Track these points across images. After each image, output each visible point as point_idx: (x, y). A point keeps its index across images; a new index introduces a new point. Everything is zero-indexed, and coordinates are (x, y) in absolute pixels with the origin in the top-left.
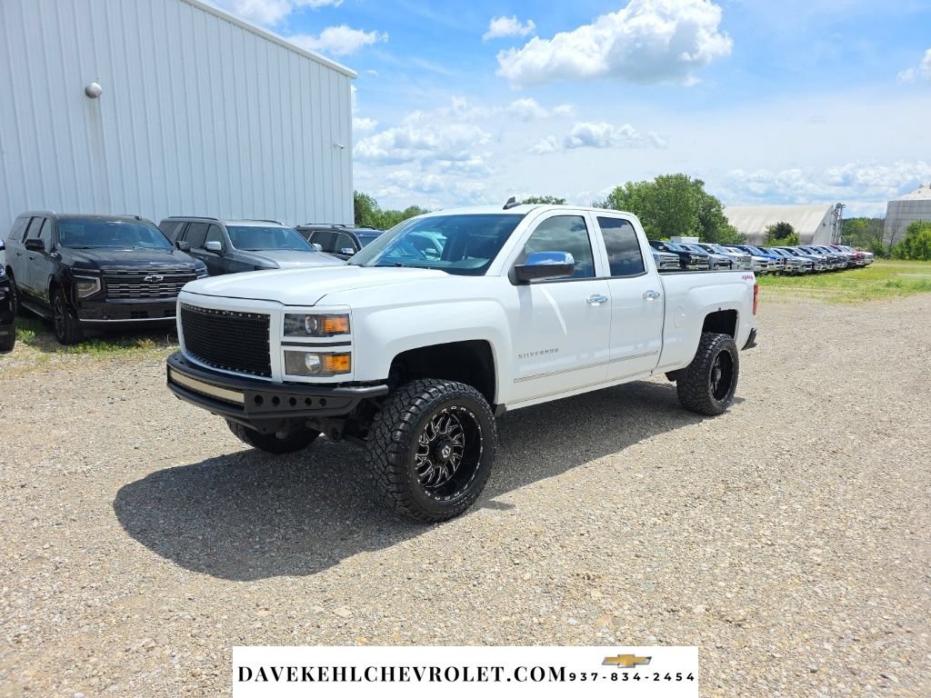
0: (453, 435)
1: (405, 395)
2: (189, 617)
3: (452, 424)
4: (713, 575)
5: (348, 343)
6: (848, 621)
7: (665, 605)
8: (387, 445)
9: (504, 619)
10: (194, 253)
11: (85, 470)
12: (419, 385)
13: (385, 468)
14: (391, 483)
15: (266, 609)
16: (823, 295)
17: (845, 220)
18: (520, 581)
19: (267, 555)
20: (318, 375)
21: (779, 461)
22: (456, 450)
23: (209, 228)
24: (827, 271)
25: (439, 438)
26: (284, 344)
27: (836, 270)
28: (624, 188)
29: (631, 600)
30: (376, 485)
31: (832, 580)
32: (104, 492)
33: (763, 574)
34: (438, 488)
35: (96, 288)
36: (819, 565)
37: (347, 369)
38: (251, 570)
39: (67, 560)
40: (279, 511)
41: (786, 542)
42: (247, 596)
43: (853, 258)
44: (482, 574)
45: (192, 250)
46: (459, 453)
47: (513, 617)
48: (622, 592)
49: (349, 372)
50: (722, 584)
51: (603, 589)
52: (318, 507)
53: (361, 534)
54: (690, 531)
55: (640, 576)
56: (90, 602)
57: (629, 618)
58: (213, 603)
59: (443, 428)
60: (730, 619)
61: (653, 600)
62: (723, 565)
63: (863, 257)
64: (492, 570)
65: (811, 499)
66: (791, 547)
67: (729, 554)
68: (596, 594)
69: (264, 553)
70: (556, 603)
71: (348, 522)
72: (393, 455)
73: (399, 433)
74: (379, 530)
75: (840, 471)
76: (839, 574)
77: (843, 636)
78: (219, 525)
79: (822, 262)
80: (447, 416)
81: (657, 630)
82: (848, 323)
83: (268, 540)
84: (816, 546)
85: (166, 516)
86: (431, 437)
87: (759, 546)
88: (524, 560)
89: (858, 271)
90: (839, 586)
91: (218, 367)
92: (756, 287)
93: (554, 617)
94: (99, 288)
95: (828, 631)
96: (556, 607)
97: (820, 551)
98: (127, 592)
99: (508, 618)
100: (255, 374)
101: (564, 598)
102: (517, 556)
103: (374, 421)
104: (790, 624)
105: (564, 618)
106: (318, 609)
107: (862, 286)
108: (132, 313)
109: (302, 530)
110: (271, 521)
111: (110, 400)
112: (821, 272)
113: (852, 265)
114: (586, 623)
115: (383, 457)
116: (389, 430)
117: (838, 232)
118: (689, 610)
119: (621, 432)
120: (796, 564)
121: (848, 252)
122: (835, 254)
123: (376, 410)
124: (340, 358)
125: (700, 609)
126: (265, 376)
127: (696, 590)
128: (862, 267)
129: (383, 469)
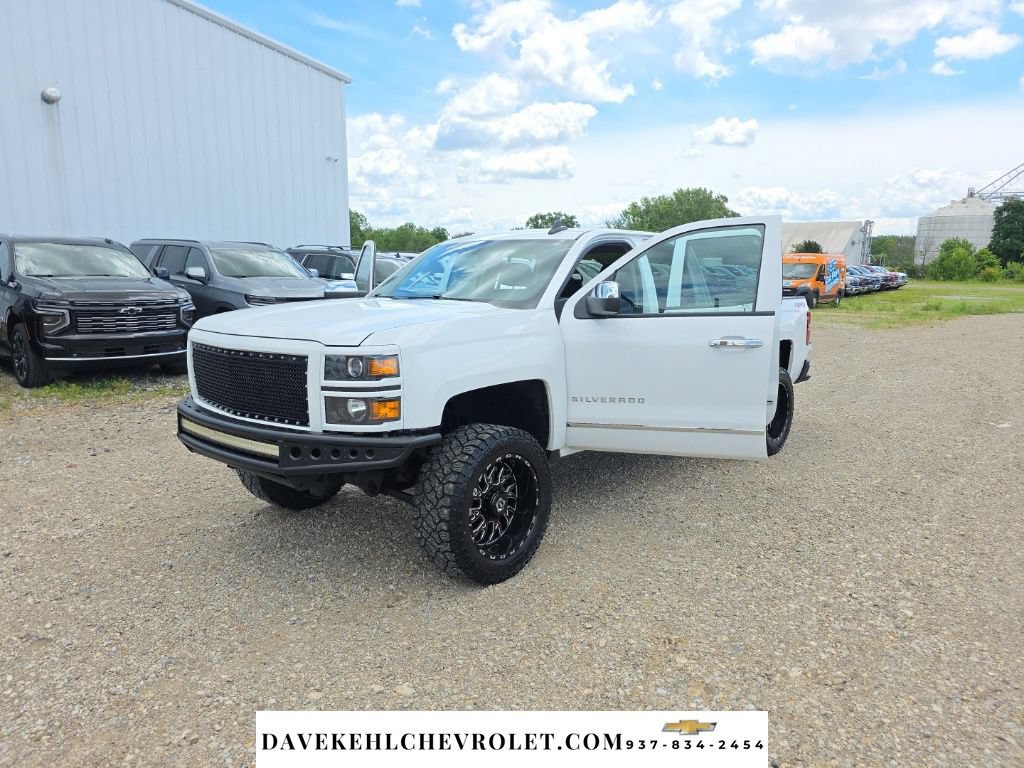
0: (506, 485)
1: (455, 442)
2: (231, 702)
3: (505, 473)
4: (801, 633)
5: (398, 387)
6: (953, 680)
7: (757, 670)
8: (438, 500)
9: (586, 691)
10: (174, 281)
11: (76, 534)
12: (469, 431)
13: (436, 524)
14: (442, 541)
15: (318, 691)
16: (858, 320)
17: (874, 238)
18: (595, 649)
19: (307, 628)
20: (364, 423)
21: (848, 504)
22: (510, 502)
23: (188, 251)
24: (859, 294)
25: (493, 490)
26: (324, 388)
27: (869, 292)
28: (639, 204)
29: (720, 664)
30: (425, 545)
31: (928, 635)
32: (103, 560)
33: (855, 631)
34: (490, 546)
35: (64, 322)
36: (912, 618)
37: (397, 416)
38: (292, 645)
39: (76, 642)
40: (310, 576)
41: (872, 594)
42: (293, 675)
43: (886, 279)
44: (553, 642)
45: (172, 277)
46: (512, 505)
47: (596, 689)
48: (709, 656)
49: (397, 419)
50: (813, 643)
51: (689, 654)
52: (355, 571)
53: (409, 599)
54: (769, 585)
55: (725, 638)
56: (113, 690)
57: (723, 686)
58: (255, 686)
59: (495, 479)
60: (830, 683)
61: (743, 665)
62: (810, 622)
63: (897, 278)
64: (563, 636)
65: (889, 546)
66: (879, 599)
67: (814, 610)
68: (681, 661)
69: (303, 624)
70: (640, 671)
71: (392, 587)
72: (446, 511)
73: (451, 486)
74: (429, 595)
75: (914, 514)
76: (934, 628)
77: (951, 696)
78: (246, 594)
79: (854, 284)
80: (499, 466)
81: (754, 698)
82: (891, 351)
83: (304, 610)
84: (904, 598)
85: (181, 586)
86: (483, 490)
87: (845, 599)
88: (596, 624)
89: (892, 293)
90: (936, 640)
91: (243, 415)
92: (808, 314)
93: (641, 687)
94: (68, 322)
95: (934, 692)
96: (642, 677)
97: (910, 604)
98: (153, 675)
99: (591, 691)
100: (289, 423)
101: (648, 666)
102: (588, 620)
103: (422, 473)
104: (893, 685)
105: (652, 690)
106: (377, 688)
107: (899, 310)
108: (107, 350)
109: (342, 598)
110: (304, 587)
111: (92, 452)
112: (854, 295)
113: (886, 286)
114: (677, 692)
115: (434, 513)
116: (440, 483)
117: (867, 250)
118: (785, 674)
119: (673, 476)
120: (888, 618)
121: (881, 272)
122: (868, 275)
123: (425, 461)
124: (389, 404)
125: (795, 672)
126: (301, 425)
127: (787, 651)
128: (896, 288)
129: (434, 527)
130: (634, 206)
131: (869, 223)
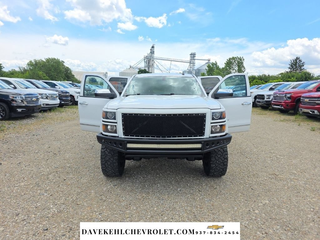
20: (220, 133)
26: (211, 123)
126: (200, 136)
130: (31, 62)
131: (106, 73)
